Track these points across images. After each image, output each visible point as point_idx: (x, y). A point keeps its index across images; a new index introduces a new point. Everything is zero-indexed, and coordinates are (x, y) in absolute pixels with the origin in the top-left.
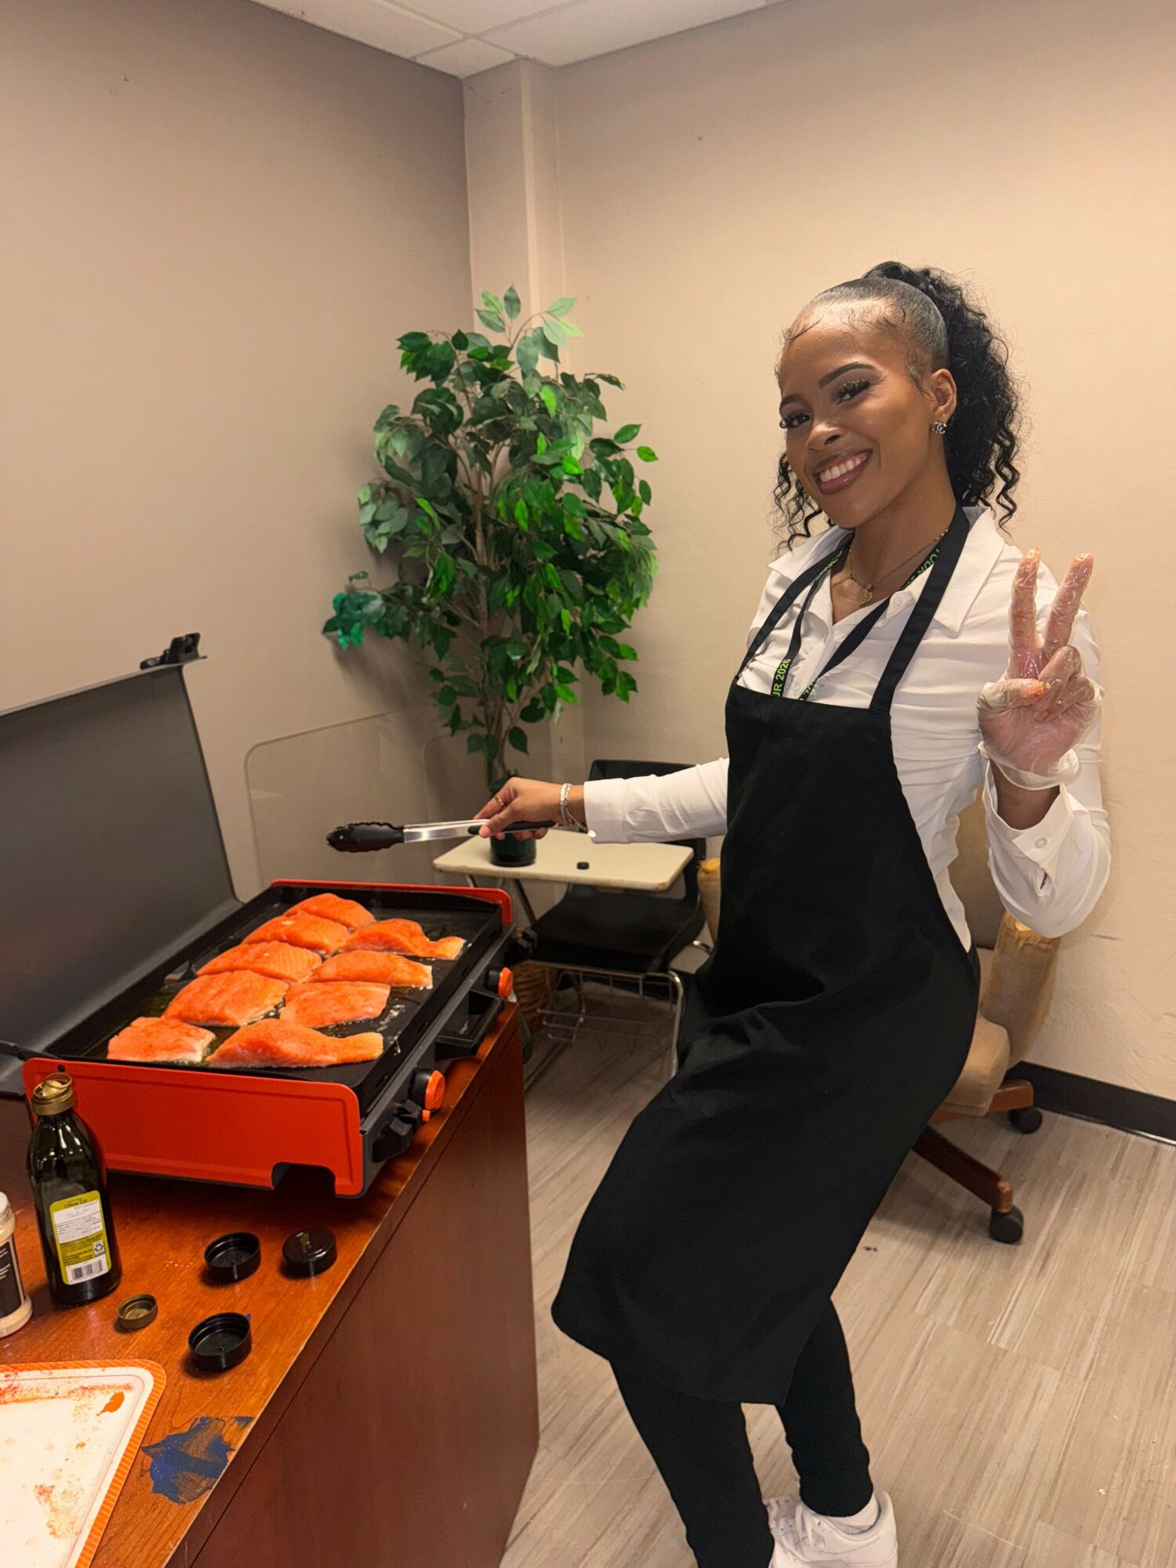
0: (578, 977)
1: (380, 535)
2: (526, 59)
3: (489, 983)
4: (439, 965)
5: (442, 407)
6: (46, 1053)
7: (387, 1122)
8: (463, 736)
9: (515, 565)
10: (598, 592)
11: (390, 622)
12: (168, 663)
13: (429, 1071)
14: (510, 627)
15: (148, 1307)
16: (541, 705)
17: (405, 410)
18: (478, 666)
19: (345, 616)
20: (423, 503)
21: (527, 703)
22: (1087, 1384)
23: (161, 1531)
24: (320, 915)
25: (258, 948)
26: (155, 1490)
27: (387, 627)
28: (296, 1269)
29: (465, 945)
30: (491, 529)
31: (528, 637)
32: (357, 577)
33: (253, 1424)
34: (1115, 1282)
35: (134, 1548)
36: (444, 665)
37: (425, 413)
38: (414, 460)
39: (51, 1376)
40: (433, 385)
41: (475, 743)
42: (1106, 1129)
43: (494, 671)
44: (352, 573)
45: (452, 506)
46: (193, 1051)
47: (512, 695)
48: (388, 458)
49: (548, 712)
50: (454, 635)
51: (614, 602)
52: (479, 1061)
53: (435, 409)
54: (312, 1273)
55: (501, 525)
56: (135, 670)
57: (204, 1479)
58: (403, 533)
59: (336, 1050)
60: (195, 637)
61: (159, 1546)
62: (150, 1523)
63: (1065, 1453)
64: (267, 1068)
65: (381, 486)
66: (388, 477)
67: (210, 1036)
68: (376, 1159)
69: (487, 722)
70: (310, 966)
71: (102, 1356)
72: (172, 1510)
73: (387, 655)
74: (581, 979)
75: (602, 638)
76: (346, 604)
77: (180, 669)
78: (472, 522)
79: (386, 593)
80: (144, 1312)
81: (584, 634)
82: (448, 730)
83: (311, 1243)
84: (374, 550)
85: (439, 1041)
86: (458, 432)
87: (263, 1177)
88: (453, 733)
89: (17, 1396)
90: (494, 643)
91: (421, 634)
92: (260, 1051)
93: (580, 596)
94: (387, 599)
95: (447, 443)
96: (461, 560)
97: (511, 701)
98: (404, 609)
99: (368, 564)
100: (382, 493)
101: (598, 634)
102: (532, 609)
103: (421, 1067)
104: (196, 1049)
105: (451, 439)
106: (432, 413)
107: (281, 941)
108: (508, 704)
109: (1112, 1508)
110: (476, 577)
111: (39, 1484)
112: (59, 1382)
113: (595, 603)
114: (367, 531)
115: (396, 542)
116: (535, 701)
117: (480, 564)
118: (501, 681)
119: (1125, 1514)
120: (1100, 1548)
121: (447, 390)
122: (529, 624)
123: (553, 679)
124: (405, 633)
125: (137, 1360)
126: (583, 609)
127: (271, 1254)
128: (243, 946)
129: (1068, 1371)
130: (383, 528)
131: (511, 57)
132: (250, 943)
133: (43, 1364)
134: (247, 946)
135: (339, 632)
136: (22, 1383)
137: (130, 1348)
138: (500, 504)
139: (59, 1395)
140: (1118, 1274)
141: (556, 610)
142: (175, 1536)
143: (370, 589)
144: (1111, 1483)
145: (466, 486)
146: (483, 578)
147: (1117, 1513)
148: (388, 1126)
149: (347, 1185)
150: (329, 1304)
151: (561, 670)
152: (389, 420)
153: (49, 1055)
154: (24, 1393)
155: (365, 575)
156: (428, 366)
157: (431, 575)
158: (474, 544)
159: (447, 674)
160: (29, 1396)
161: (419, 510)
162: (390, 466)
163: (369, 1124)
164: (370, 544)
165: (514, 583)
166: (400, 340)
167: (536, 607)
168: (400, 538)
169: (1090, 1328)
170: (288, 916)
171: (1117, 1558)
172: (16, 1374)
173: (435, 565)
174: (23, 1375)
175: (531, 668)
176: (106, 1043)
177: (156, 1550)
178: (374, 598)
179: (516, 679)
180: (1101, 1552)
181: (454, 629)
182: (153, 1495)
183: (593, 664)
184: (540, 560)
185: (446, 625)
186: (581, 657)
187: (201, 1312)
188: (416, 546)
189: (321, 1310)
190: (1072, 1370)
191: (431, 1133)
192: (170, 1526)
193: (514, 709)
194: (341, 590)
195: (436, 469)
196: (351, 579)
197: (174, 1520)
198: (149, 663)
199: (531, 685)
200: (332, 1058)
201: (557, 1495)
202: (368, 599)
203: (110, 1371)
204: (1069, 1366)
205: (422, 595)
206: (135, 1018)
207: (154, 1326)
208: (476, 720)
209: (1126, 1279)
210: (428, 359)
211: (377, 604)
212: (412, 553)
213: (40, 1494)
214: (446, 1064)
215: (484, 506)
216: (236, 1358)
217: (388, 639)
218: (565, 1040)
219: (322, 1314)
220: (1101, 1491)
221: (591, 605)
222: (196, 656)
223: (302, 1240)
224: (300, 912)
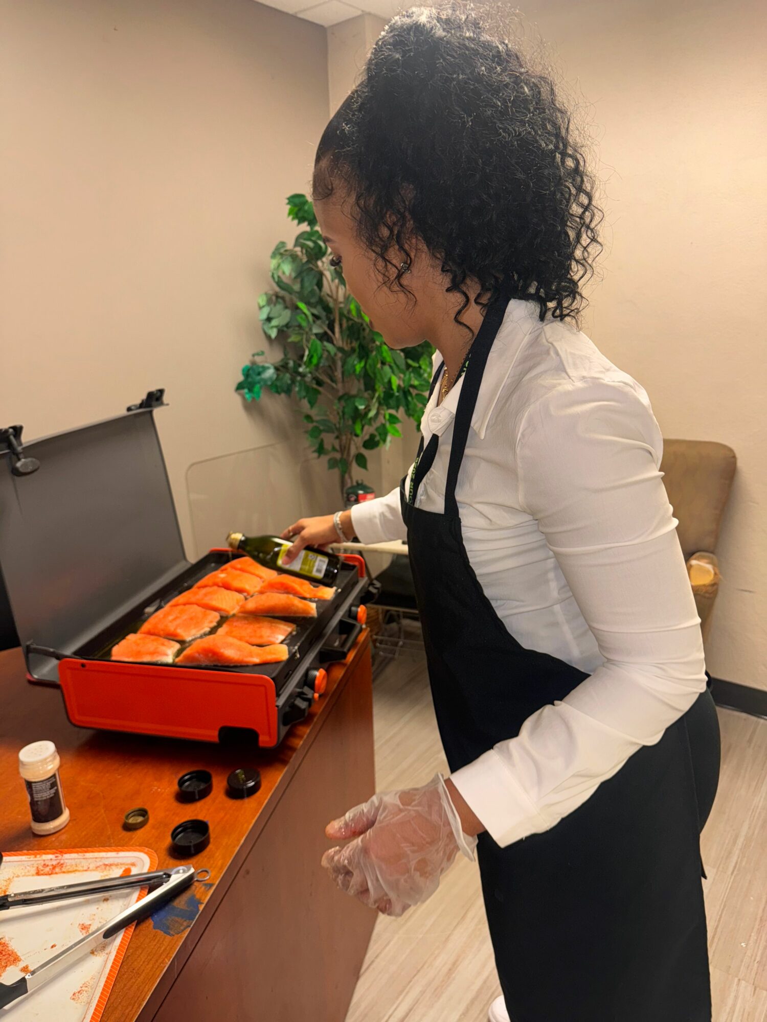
0: (399, 616)
1: (272, 327)
2: (369, 14)
3: (352, 615)
4: (320, 602)
5: (315, 242)
6: (73, 656)
7: (293, 700)
8: (325, 459)
9: (362, 347)
10: (415, 364)
11: (278, 384)
12: (145, 407)
13: (317, 669)
14: (356, 387)
15: (143, 816)
16: (377, 438)
17: (290, 245)
18: (335, 413)
19: (250, 380)
20: (302, 306)
21: (367, 437)
22: (733, 877)
23: (161, 952)
24: (242, 570)
25: (204, 591)
26: (155, 928)
27: (277, 387)
28: (236, 793)
29: (336, 591)
30: (344, 322)
31: (369, 394)
32: (258, 354)
33: (214, 888)
34: (750, 813)
35: (144, 962)
36: (313, 412)
37: (303, 246)
38: (296, 278)
39: (84, 857)
40: (308, 229)
41: (333, 464)
42: (744, 715)
43: (346, 416)
44: (255, 351)
45: (319, 308)
46: (166, 655)
47: (358, 431)
48: (279, 277)
49: (381, 442)
50: (319, 392)
51: (425, 371)
52: (344, 665)
53: (310, 244)
54: (246, 796)
55: (352, 320)
56: (123, 412)
57: (185, 921)
58: (287, 326)
59: (258, 655)
60: (161, 392)
61: (160, 961)
62: (152, 947)
63: (719, 921)
64: (214, 666)
65: (273, 295)
66: (277, 289)
67: (177, 646)
68: (285, 724)
69: (341, 449)
70: (238, 603)
71: (115, 845)
72: (166, 940)
73: (276, 405)
74: (401, 617)
75: (417, 395)
76: (251, 372)
77: (151, 412)
78: (332, 318)
79: (277, 365)
80: (140, 819)
81: (405, 392)
82: (316, 455)
83: (245, 776)
84: (268, 337)
85: (323, 650)
86: (324, 259)
87: (211, 735)
88: (319, 457)
89: (64, 869)
90: (346, 397)
91: (300, 390)
92: (210, 655)
93: (403, 367)
94: (277, 369)
95: (317, 267)
96: (326, 344)
97: (357, 436)
98: (288, 376)
99: (264, 345)
100: (274, 299)
101: (414, 392)
102: (372, 375)
103: (312, 666)
104: (168, 654)
105: (319, 263)
106: (308, 246)
107: (219, 586)
108: (354, 438)
109: (750, 955)
110: (335, 354)
111: (81, 923)
112: (90, 861)
113: (413, 372)
114: (263, 324)
115: (283, 332)
116: (372, 436)
117: (338, 346)
118: (350, 422)
119: (758, 959)
120: (743, 980)
121: (317, 232)
122: (370, 385)
123: (386, 421)
124: (288, 391)
125: (138, 847)
126: (405, 375)
127: (219, 784)
128: (194, 589)
129: (721, 869)
130: (274, 323)
131: (359, 13)
132: (199, 588)
133: (78, 849)
134: (196, 590)
135: (246, 391)
136: (66, 861)
137: (133, 840)
138: (352, 307)
139: (90, 869)
140: (753, 807)
141: (388, 376)
142: (169, 955)
143: (266, 362)
144: (749, 940)
145: (328, 295)
146: (340, 355)
147: (753, 958)
148: (293, 703)
149: (266, 740)
150: (258, 814)
151: (391, 415)
152: (280, 252)
153: (76, 657)
154: (68, 867)
155: (262, 353)
156: (306, 215)
157: (307, 353)
158: (333, 332)
159: (316, 418)
160: (71, 869)
161: (298, 311)
162: (280, 283)
163: (281, 702)
164: (265, 333)
165: (361, 358)
166: (288, 199)
167: (375, 374)
168: (285, 329)
169: (735, 842)
170: (222, 571)
171: (754, 987)
172: (62, 856)
173: (310, 345)
174: (67, 856)
175: (372, 414)
176: (110, 650)
177: (157, 964)
178: (268, 368)
179: (361, 420)
180: (743, 983)
181: (320, 389)
182: (154, 930)
183: (411, 412)
184: (378, 343)
185: (315, 386)
186: (403, 407)
187: (177, 819)
188: (296, 334)
189: (253, 818)
190: (723, 868)
191: (318, 709)
192: (165, 949)
193: (359, 441)
194: (246, 363)
195: (310, 284)
196: (253, 355)
197: (168, 945)
198: (133, 408)
199: (370, 424)
200: (257, 660)
201: (392, 943)
202: (265, 369)
203: (122, 854)
204: (721, 866)
205: (300, 366)
206: (128, 634)
207: (147, 827)
208: (334, 449)
209: (758, 811)
210: (306, 211)
211: (270, 373)
212: (293, 338)
213: (82, 929)
214: (326, 665)
215: (340, 308)
216: (201, 847)
217: (277, 395)
218: (390, 656)
219: (254, 821)
220: (743, 944)
221: (410, 373)
222: (162, 404)
223: (239, 775)
224: (229, 569)
